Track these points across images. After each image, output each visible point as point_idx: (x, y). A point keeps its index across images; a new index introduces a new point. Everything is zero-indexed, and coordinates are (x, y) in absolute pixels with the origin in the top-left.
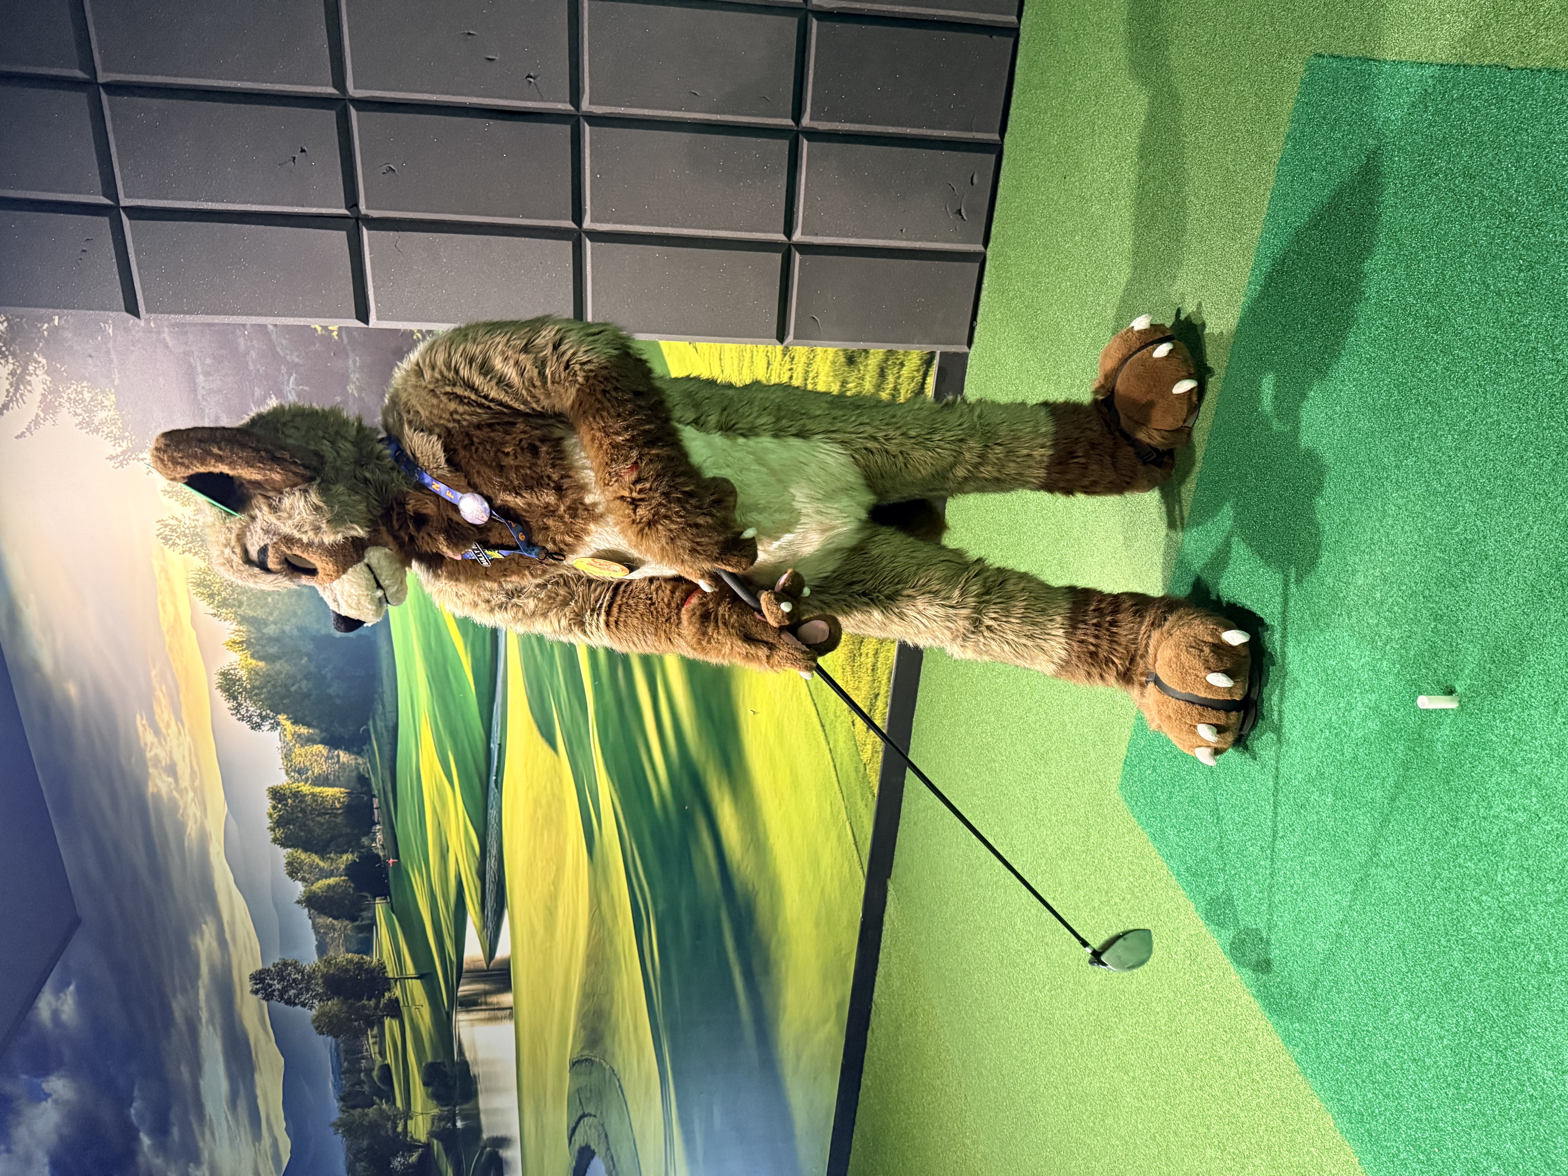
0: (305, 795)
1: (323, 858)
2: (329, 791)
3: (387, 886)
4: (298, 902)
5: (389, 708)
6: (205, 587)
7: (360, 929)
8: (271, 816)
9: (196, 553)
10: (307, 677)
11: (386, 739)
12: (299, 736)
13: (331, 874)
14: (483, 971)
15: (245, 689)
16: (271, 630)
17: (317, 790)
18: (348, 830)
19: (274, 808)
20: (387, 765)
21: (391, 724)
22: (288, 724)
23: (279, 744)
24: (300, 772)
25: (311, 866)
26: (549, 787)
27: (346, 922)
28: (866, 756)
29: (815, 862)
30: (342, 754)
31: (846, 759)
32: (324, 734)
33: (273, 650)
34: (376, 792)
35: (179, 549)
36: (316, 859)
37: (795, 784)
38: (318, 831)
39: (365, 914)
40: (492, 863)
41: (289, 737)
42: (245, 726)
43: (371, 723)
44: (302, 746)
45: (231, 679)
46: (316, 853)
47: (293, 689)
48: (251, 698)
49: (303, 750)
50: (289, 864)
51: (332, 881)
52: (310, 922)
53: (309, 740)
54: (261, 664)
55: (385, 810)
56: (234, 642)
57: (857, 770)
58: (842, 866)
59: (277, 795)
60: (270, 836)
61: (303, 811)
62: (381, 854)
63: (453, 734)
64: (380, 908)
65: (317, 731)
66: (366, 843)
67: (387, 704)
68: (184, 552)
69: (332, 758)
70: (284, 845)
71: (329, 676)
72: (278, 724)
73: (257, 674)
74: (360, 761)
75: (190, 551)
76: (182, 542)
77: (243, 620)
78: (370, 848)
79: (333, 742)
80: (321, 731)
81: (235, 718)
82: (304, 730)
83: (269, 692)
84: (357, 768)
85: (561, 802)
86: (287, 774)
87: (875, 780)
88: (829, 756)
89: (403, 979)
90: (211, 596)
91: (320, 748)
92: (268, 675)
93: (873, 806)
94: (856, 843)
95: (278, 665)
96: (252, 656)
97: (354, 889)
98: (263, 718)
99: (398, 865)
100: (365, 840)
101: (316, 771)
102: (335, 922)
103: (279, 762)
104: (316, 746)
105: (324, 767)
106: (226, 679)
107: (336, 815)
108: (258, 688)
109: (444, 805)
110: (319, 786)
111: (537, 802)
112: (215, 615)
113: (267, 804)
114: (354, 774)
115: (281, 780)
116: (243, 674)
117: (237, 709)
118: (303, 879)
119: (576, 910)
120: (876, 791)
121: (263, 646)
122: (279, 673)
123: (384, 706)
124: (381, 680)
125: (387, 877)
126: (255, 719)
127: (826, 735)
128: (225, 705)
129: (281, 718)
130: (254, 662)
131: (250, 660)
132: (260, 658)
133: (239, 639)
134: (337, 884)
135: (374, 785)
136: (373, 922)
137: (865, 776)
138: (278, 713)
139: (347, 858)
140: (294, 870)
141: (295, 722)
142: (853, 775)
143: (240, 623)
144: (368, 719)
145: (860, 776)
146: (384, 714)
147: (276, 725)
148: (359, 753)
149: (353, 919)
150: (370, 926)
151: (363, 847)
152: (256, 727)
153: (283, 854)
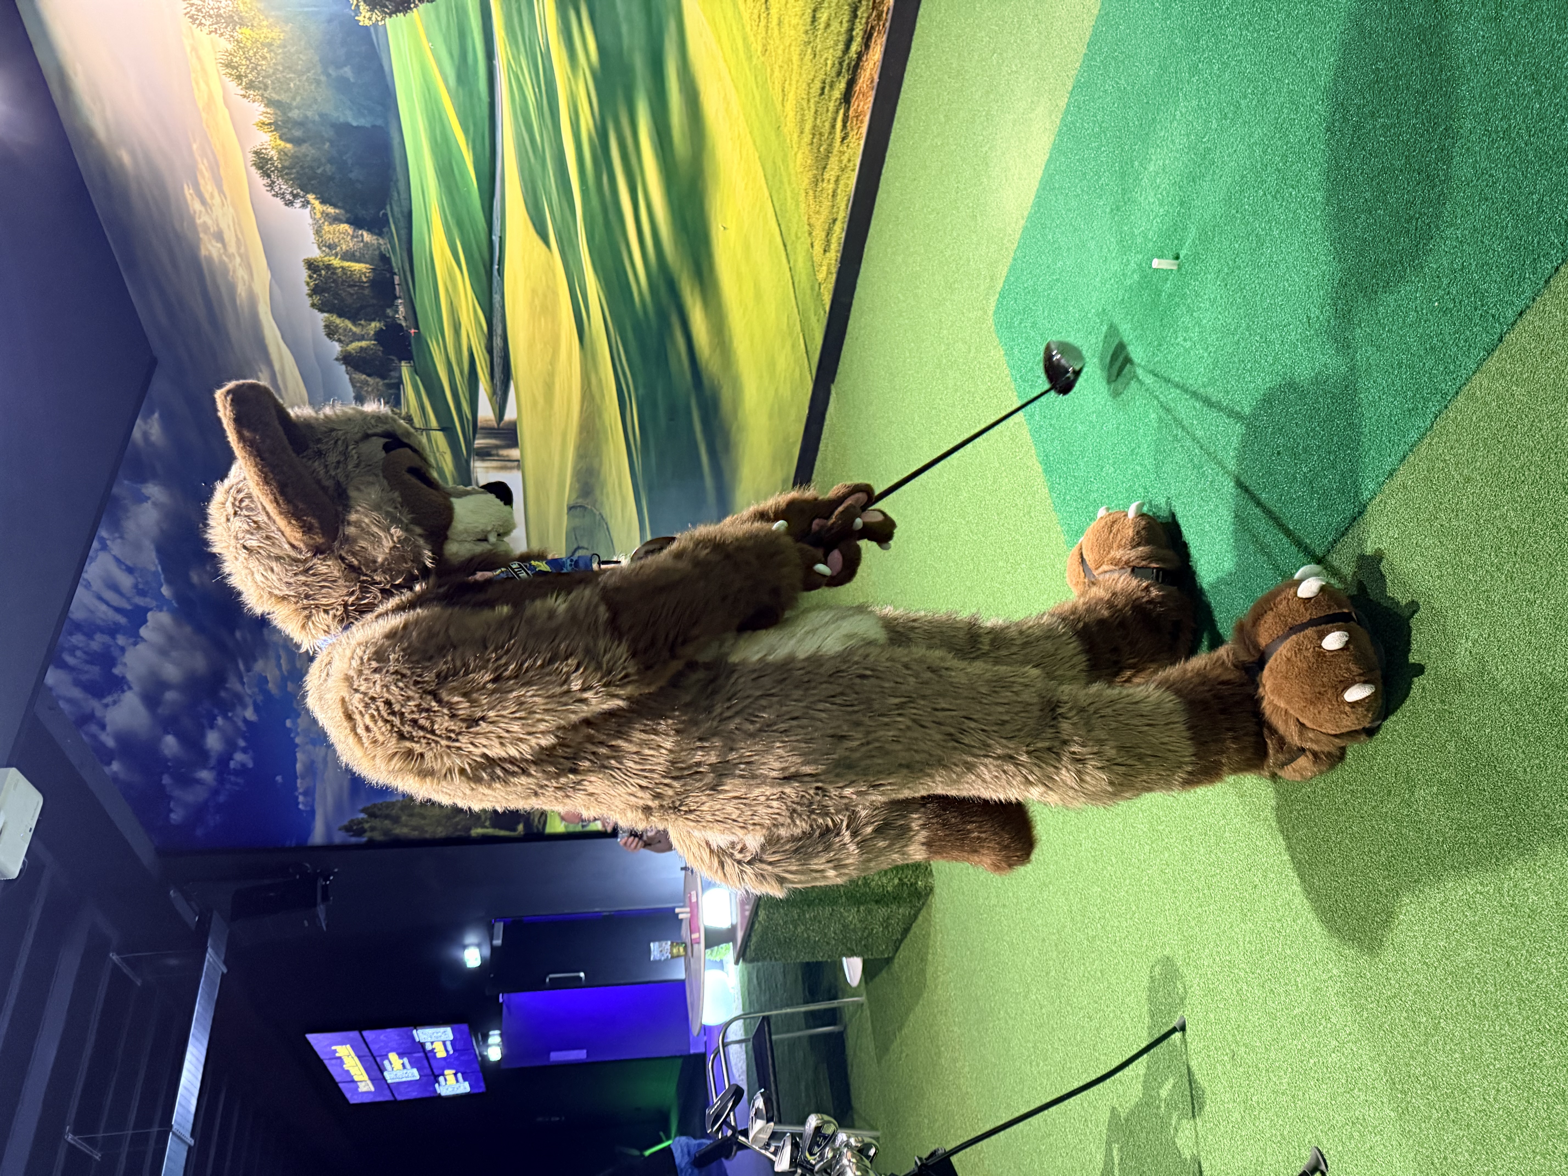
0: (336, 268)
1: (354, 324)
2: (356, 266)
3: (410, 352)
4: (337, 359)
5: (403, 196)
6: (234, 68)
7: (389, 386)
8: (308, 284)
9: (222, 35)
10: (331, 161)
11: (402, 224)
12: (327, 215)
13: (362, 338)
14: (492, 429)
15: (276, 167)
16: (295, 114)
17: (346, 264)
18: (375, 302)
19: (310, 277)
20: (404, 247)
21: (406, 210)
22: (316, 203)
23: (311, 221)
24: (330, 247)
25: (345, 330)
26: (544, 279)
27: (378, 380)
28: (821, 276)
29: (772, 365)
30: (365, 234)
31: (804, 278)
32: (348, 215)
33: (298, 133)
34: (396, 270)
35: (206, 30)
36: (350, 325)
37: (758, 296)
38: (349, 301)
39: (393, 374)
40: (498, 342)
41: (318, 215)
42: (279, 202)
43: (388, 207)
44: (330, 224)
45: (263, 158)
46: (349, 319)
47: (319, 171)
48: (282, 176)
49: (331, 228)
50: (326, 326)
51: (364, 344)
52: (347, 377)
53: (336, 220)
54: (289, 146)
55: (405, 287)
56: (263, 123)
57: (812, 289)
58: (794, 371)
59: (312, 266)
60: (308, 301)
61: (334, 281)
62: (404, 324)
63: (460, 224)
64: (405, 371)
65: (343, 211)
66: (391, 314)
67: (402, 192)
68: (211, 32)
69: (357, 237)
70: (321, 310)
71: (350, 162)
72: (308, 202)
73: (286, 154)
74: (381, 241)
75: (216, 31)
76: (208, 23)
77: (270, 103)
78: (394, 318)
79: (357, 223)
80: (347, 211)
81: (269, 194)
82: (331, 210)
83: (298, 172)
84: (379, 248)
85: (555, 293)
86: (320, 248)
87: (827, 299)
88: (789, 275)
89: (427, 430)
90: (239, 77)
91: (345, 227)
92: (297, 157)
93: (824, 321)
94: (807, 352)
95: (305, 148)
96: (281, 138)
97: (383, 352)
98: (296, 196)
99: (418, 335)
100: (389, 312)
101: (344, 247)
102: (369, 379)
103: (312, 237)
104: (342, 226)
105: (351, 245)
106: (259, 158)
107: (363, 288)
108: (287, 168)
109: (455, 286)
110: (348, 261)
111: (534, 292)
112: (244, 96)
113: (304, 274)
114: (377, 253)
115: (315, 253)
116: (273, 153)
117: (271, 185)
118: (339, 341)
119: (570, 387)
120: (828, 308)
121: (290, 130)
122: (306, 156)
123: (398, 193)
124: (395, 169)
125: (410, 345)
126: (288, 197)
127: (787, 255)
128: (261, 182)
129: (311, 197)
130: (282, 144)
131: (279, 142)
132: (288, 140)
133: (268, 121)
134: (369, 346)
135: (394, 264)
136: (400, 382)
137: (819, 294)
138: (307, 193)
139: (375, 325)
140: (331, 331)
141: (323, 202)
142: (809, 292)
143: (267, 106)
144: (385, 205)
145: (815, 293)
146: (399, 200)
147: (305, 204)
148: (380, 234)
149: (383, 377)
150: (398, 384)
151: (388, 317)
152: (290, 203)
153: (321, 318)
